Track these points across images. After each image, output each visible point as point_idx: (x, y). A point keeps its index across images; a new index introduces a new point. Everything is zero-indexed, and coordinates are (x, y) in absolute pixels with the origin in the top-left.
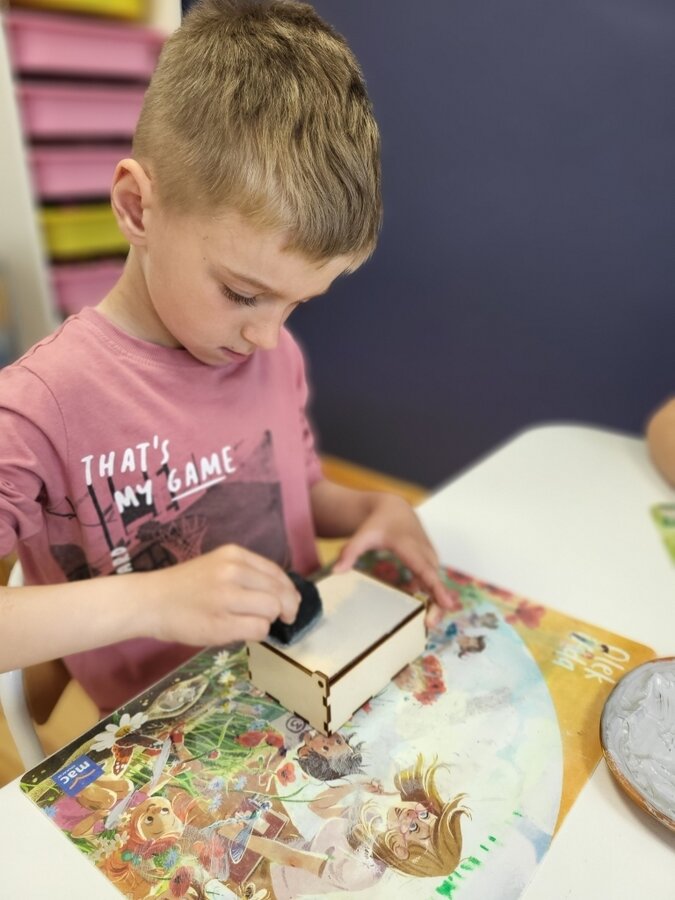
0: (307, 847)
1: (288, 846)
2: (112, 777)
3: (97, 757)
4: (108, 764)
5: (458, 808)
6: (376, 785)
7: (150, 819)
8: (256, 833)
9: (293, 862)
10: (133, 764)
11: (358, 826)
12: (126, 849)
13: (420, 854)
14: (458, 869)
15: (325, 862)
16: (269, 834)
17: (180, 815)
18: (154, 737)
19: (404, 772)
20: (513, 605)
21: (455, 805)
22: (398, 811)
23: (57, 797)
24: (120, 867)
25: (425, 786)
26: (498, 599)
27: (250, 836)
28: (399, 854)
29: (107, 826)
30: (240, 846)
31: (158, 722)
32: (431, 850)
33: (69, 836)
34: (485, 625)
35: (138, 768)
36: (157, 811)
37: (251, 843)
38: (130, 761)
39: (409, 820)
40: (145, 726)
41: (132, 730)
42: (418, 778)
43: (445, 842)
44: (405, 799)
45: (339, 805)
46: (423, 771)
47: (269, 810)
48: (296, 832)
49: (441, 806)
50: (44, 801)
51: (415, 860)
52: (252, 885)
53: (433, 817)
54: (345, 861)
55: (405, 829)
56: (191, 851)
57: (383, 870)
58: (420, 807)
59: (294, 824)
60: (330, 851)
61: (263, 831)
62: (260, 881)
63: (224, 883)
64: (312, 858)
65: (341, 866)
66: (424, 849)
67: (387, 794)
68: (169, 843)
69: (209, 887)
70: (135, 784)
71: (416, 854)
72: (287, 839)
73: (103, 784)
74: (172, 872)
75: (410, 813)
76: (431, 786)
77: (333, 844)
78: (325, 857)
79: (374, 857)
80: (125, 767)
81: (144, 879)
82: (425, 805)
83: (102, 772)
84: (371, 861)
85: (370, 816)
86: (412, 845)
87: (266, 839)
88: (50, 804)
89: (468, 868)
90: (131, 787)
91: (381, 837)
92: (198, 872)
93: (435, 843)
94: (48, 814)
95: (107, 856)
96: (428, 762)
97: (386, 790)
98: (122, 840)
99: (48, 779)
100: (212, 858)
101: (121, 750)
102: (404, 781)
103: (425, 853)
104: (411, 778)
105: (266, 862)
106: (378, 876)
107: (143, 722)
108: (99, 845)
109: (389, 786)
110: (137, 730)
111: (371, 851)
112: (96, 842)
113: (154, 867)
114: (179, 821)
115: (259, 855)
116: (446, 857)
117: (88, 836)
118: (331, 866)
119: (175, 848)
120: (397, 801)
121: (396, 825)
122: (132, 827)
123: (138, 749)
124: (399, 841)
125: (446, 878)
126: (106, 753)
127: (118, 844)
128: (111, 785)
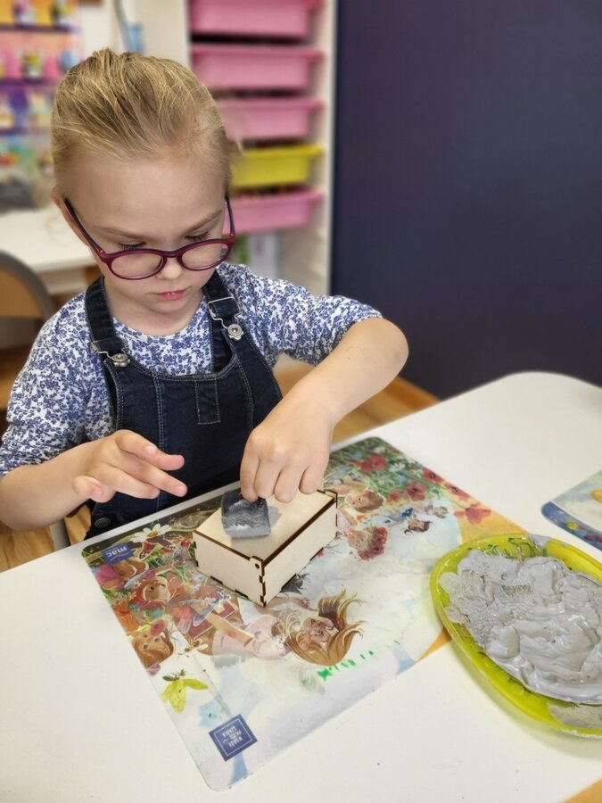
0: (244, 628)
1: (232, 625)
2: (138, 560)
3: (132, 545)
4: (137, 551)
5: (356, 629)
6: (305, 602)
7: (152, 588)
8: (214, 612)
9: (231, 633)
10: (153, 555)
11: (282, 624)
12: (132, 602)
13: (316, 650)
14: (338, 665)
15: (252, 639)
16: (222, 614)
17: (172, 591)
18: (171, 541)
19: (328, 598)
20: (466, 504)
21: (354, 626)
22: (313, 621)
23: (101, 563)
24: (125, 611)
25: (339, 610)
26: (456, 498)
27: (210, 613)
28: (302, 646)
29: (126, 586)
30: (202, 617)
31: (177, 533)
32: (325, 649)
33: (101, 587)
34: (437, 514)
35: (155, 557)
36: (158, 585)
37: (209, 616)
38: (151, 552)
39: (318, 628)
40: (167, 534)
41: (159, 534)
42: (337, 604)
43: (337, 647)
44: (321, 615)
45: (275, 609)
46: (342, 601)
47: (228, 601)
48: (240, 617)
49: (344, 625)
50: (93, 564)
51: (311, 652)
52: (201, 640)
53: (336, 630)
54: (265, 641)
55: (312, 633)
56: (170, 612)
57: (287, 653)
58: (330, 622)
59: (241, 612)
60: (257, 634)
61: (219, 612)
62: (206, 639)
63: (184, 635)
64: (244, 635)
65: (261, 643)
66: (320, 647)
67: (311, 609)
68: (159, 605)
69: (174, 635)
70: (150, 566)
71: (314, 649)
72: (232, 620)
73: (130, 562)
74: (155, 621)
75: (321, 624)
76: (343, 611)
77: (261, 630)
78: (253, 636)
79: (285, 644)
80: (147, 555)
81: (137, 622)
82: (333, 622)
83: (133, 555)
84: (282, 646)
85: (292, 619)
86: (313, 643)
87: (220, 617)
88: (96, 566)
89: (345, 666)
90: (147, 567)
91: (295, 634)
92: (170, 625)
93: (330, 646)
94: (93, 572)
95: (120, 603)
96: (348, 596)
97: (311, 606)
98: (131, 597)
99: (99, 552)
100: (182, 619)
101: (148, 545)
102: (326, 604)
103: (321, 650)
104: (331, 604)
105: (214, 630)
106: (283, 655)
107: (168, 531)
108: (117, 596)
109: (314, 605)
110: (162, 536)
111: (284, 640)
112: (116, 594)
113: (145, 616)
114: (169, 594)
115: (211, 625)
116: (333, 656)
117: (112, 589)
118: (255, 642)
119: (161, 608)
120: (315, 615)
121: (308, 629)
122: (139, 591)
123: (159, 546)
124: (306, 639)
125: (327, 668)
126: (139, 545)
127: (128, 598)
128: (136, 564)
